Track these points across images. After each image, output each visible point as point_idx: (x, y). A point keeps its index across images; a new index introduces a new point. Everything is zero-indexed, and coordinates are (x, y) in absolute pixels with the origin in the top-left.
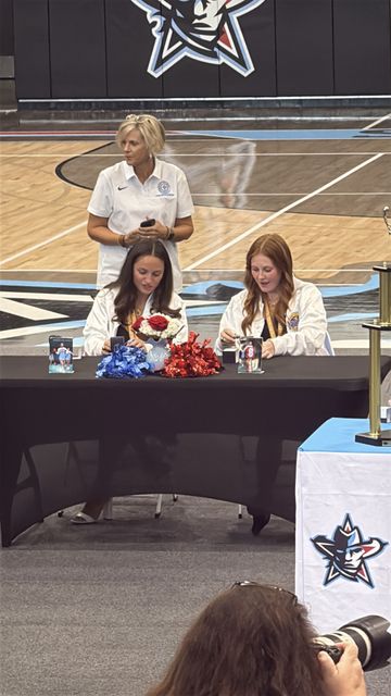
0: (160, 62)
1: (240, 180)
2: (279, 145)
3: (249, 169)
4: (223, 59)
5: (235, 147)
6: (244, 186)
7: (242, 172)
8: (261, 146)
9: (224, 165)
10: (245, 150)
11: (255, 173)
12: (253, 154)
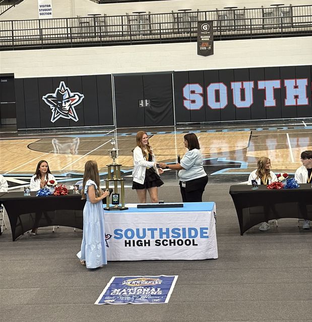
0: (54, 118)
2: (85, 138)
3: (78, 144)
4: (70, 117)
5: (74, 139)
8: (81, 139)
9: (71, 144)
10: (77, 140)
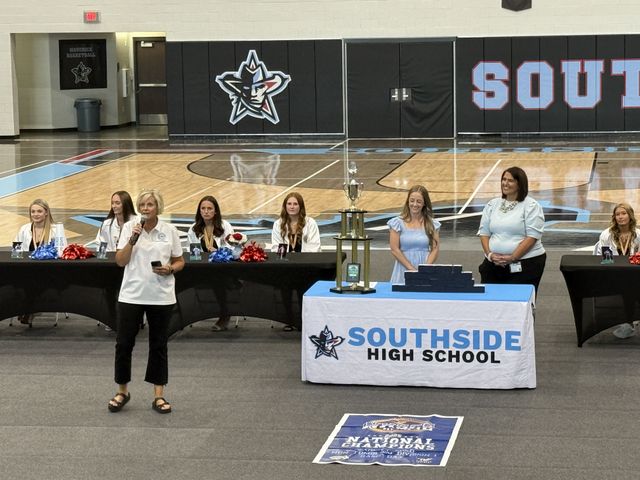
0: (236, 117)
1: (273, 172)
2: (291, 156)
3: (277, 167)
4: (265, 116)
5: (270, 157)
6: (275, 174)
7: (274, 168)
8: (283, 156)
9: (265, 165)
10: (275, 158)
11: (280, 169)
12: (279, 160)
